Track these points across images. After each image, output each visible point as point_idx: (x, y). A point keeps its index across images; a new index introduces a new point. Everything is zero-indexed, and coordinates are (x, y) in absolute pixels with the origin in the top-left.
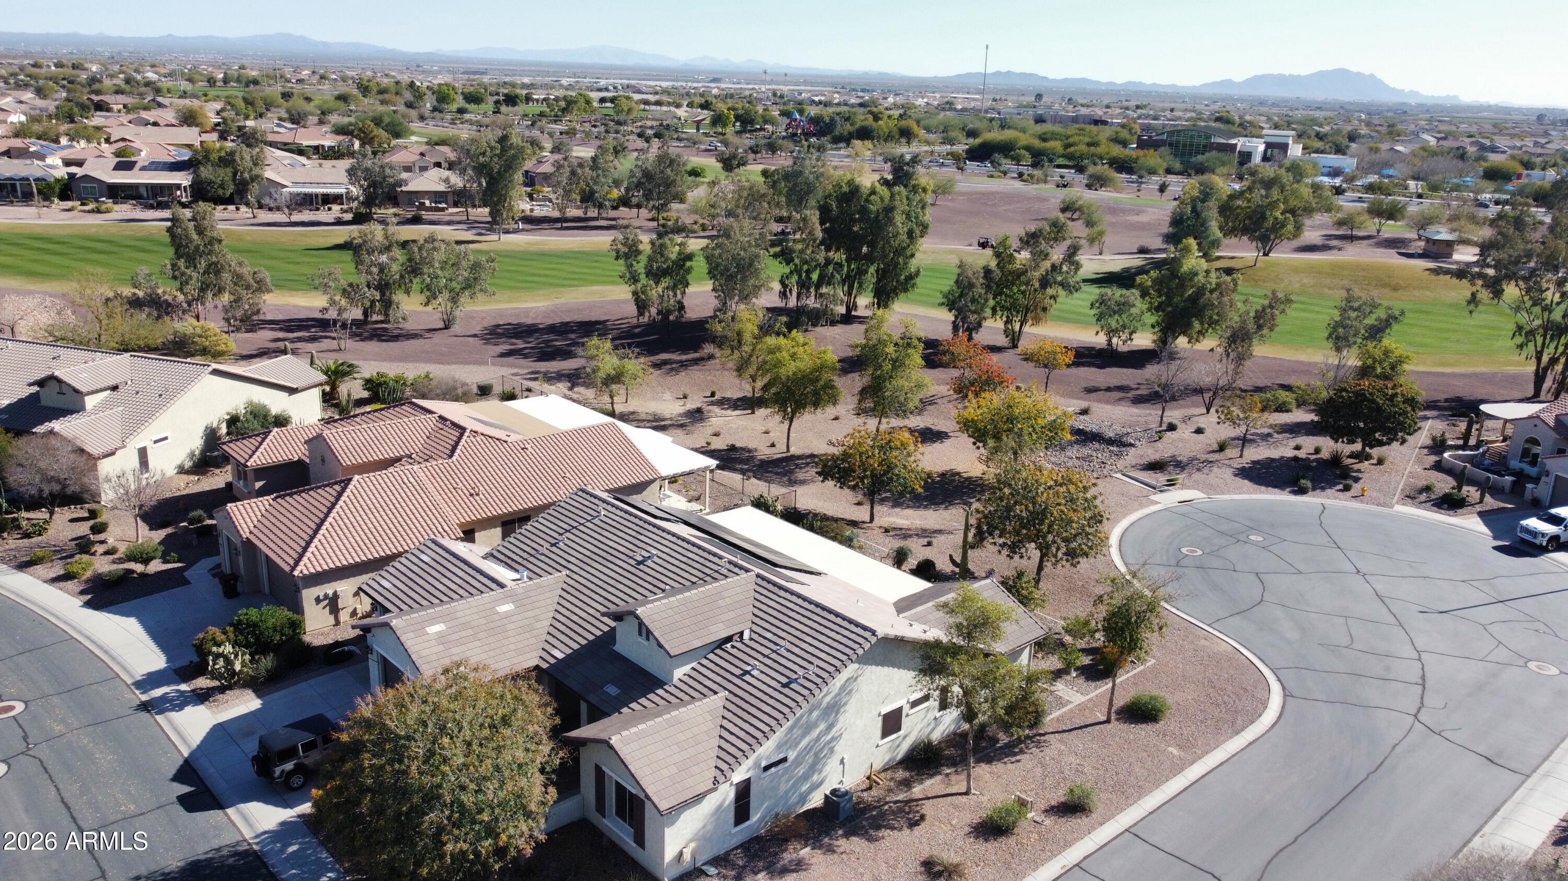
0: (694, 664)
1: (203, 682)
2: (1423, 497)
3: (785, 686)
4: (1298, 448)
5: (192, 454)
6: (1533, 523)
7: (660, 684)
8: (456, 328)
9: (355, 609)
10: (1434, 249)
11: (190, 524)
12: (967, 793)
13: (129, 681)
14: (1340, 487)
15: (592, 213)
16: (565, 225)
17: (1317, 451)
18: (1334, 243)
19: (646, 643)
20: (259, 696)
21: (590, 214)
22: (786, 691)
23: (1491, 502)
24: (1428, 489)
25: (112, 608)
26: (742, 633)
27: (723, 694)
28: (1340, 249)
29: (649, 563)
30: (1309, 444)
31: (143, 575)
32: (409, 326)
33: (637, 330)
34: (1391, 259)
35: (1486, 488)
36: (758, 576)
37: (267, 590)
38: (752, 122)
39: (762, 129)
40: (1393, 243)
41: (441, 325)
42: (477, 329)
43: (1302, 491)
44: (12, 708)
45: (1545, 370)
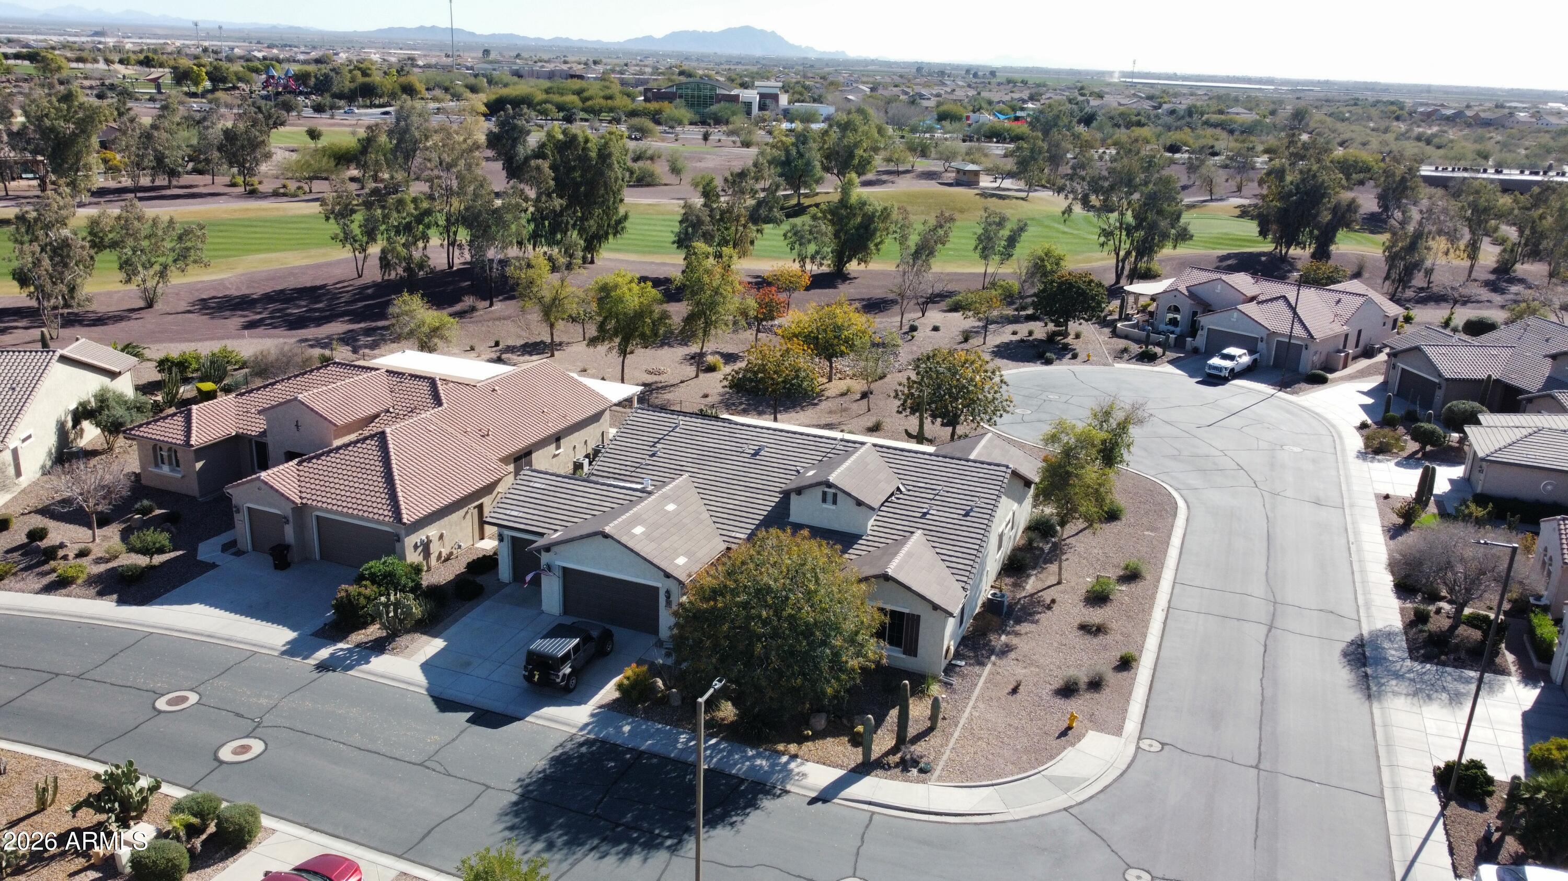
0: (875, 517)
1: (374, 631)
2: (1126, 356)
3: (967, 515)
4: (1014, 333)
5: (50, 453)
6: (1216, 361)
7: (859, 537)
8: (158, 306)
9: (440, 553)
10: (965, 178)
11: (144, 515)
12: (1059, 583)
13: (276, 654)
14: (1070, 356)
15: (161, 181)
16: (139, 195)
17: (1031, 333)
18: (884, 177)
19: (833, 507)
20: (435, 635)
21: (157, 183)
22: (969, 518)
23: (1171, 355)
24: (1125, 350)
25: (157, 600)
26: (898, 489)
27: (920, 532)
28: (893, 182)
29: (762, 453)
30: (1023, 330)
31: (151, 568)
32: (99, 307)
33: (370, 291)
34: (931, 186)
35: (1165, 346)
36: (875, 445)
37: (318, 557)
38: (224, 80)
39: (235, 88)
40: (929, 175)
41: (142, 304)
42: (183, 306)
43: (1048, 362)
44: (185, 699)
45: (1124, 261)
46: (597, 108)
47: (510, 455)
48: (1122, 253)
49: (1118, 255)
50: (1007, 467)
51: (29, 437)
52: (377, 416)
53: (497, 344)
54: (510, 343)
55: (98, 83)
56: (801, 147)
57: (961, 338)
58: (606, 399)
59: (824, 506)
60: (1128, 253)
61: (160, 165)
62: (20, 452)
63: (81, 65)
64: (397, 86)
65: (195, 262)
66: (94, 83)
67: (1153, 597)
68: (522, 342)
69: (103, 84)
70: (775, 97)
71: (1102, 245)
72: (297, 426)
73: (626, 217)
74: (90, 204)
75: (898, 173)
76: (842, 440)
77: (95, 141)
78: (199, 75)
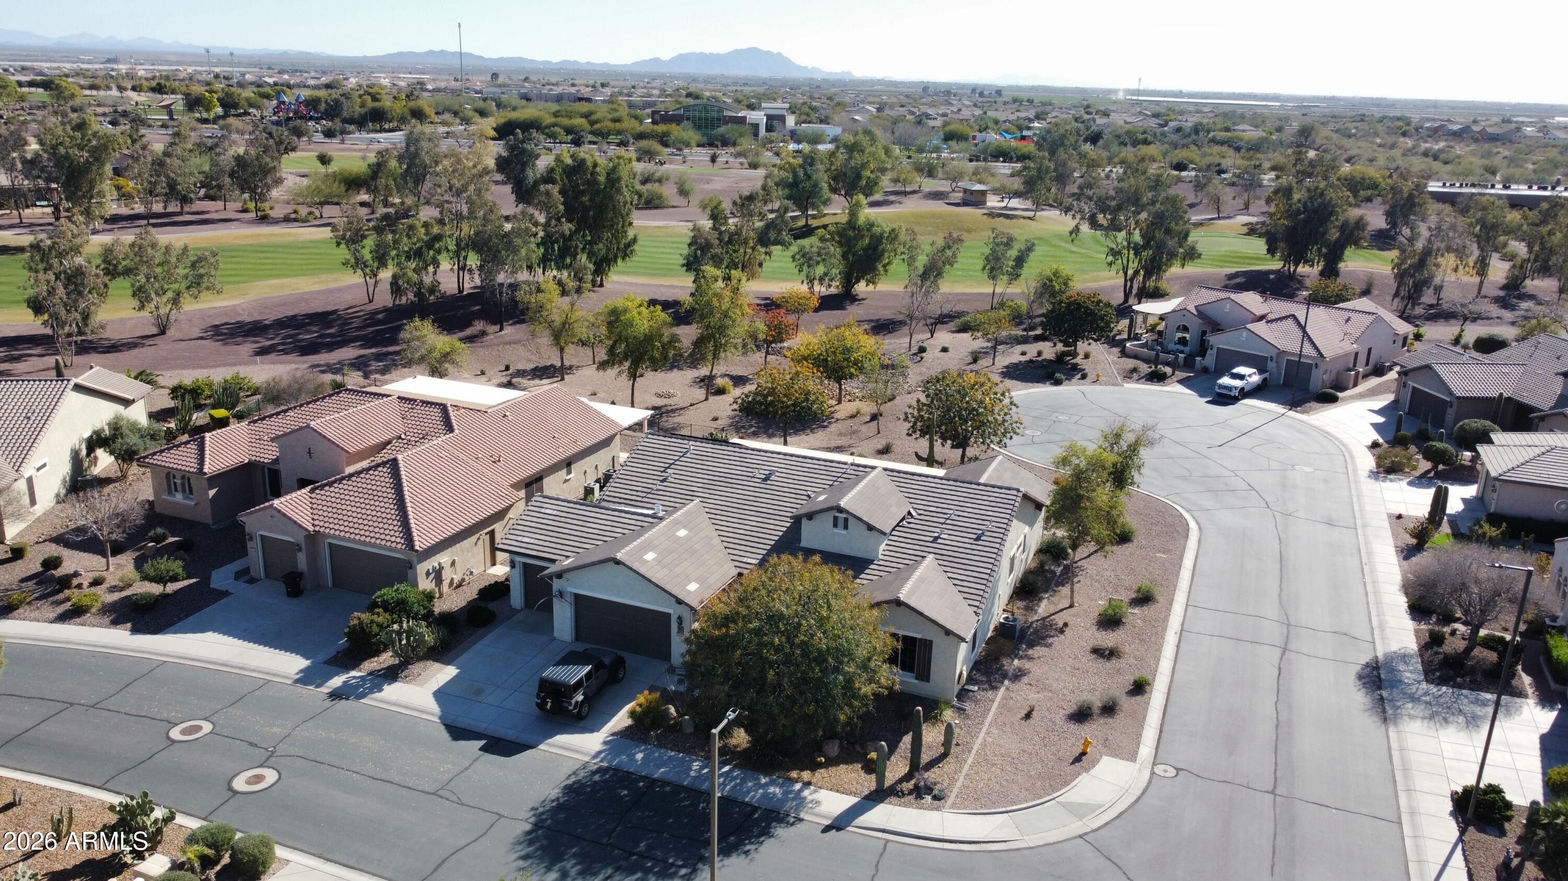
0: (886, 542)
1: (386, 659)
2: (1135, 376)
3: (978, 539)
4: (1023, 354)
5: (64, 481)
6: (1225, 380)
7: (871, 562)
8: (172, 333)
9: (452, 580)
10: (972, 198)
11: (157, 543)
12: (1071, 606)
13: (289, 682)
14: (1079, 376)
15: (173, 207)
16: (152, 221)
17: (1040, 354)
18: (892, 198)
19: (845, 532)
20: (448, 663)
21: (170, 209)
22: (980, 542)
23: (1181, 375)
24: (1135, 370)
25: (172, 628)
26: (909, 513)
27: (931, 556)
28: (900, 203)
29: (773, 478)
30: (1032, 350)
31: (164, 596)
32: (113, 334)
33: (380, 316)
34: (938, 207)
35: (1174, 365)
36: (885, 469)
37: (330, 584)
38: (235, 106)
39: (246, 114)
40: (936, 196)
41: (155, 330)
42: (196, 333)
43: (1058, 383)
44: (199, 728)
45: (1132, 280)
46: (605, 131)
47: (522, 481)
48: (1130, 272)
49: (1126, 274)
50: (1018, 491)
51: (44, 465)
52: (389, 442)
53: (507, 368)
54: (521, 367)
55: (111, 109)
56: (808, 168)
57: (970, 359)
58: (616, 424)
59: (836, 530)
60: (1136, 273)
61: (173, 192)
62: (35, 480)
63: (94, 92)
64: (406, 111)
65: (208, 289)
66: (107, 110)
67: (1166, 620)
68: (533, 366)
69: (116, 111)
70: (782, 119)
71: (1110, 264)
72: (309, 453)
73: (635, 240)
74: (104, 231)
75: (905, 193)
76: (852, 464)
77: (108, 169)
78: (211, 102)
